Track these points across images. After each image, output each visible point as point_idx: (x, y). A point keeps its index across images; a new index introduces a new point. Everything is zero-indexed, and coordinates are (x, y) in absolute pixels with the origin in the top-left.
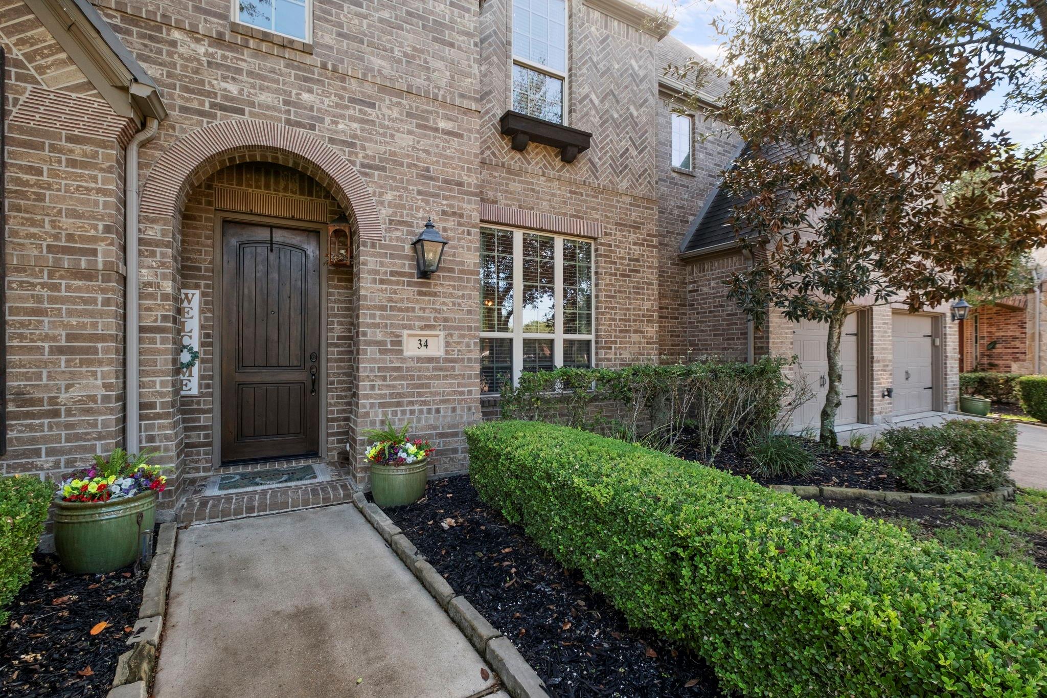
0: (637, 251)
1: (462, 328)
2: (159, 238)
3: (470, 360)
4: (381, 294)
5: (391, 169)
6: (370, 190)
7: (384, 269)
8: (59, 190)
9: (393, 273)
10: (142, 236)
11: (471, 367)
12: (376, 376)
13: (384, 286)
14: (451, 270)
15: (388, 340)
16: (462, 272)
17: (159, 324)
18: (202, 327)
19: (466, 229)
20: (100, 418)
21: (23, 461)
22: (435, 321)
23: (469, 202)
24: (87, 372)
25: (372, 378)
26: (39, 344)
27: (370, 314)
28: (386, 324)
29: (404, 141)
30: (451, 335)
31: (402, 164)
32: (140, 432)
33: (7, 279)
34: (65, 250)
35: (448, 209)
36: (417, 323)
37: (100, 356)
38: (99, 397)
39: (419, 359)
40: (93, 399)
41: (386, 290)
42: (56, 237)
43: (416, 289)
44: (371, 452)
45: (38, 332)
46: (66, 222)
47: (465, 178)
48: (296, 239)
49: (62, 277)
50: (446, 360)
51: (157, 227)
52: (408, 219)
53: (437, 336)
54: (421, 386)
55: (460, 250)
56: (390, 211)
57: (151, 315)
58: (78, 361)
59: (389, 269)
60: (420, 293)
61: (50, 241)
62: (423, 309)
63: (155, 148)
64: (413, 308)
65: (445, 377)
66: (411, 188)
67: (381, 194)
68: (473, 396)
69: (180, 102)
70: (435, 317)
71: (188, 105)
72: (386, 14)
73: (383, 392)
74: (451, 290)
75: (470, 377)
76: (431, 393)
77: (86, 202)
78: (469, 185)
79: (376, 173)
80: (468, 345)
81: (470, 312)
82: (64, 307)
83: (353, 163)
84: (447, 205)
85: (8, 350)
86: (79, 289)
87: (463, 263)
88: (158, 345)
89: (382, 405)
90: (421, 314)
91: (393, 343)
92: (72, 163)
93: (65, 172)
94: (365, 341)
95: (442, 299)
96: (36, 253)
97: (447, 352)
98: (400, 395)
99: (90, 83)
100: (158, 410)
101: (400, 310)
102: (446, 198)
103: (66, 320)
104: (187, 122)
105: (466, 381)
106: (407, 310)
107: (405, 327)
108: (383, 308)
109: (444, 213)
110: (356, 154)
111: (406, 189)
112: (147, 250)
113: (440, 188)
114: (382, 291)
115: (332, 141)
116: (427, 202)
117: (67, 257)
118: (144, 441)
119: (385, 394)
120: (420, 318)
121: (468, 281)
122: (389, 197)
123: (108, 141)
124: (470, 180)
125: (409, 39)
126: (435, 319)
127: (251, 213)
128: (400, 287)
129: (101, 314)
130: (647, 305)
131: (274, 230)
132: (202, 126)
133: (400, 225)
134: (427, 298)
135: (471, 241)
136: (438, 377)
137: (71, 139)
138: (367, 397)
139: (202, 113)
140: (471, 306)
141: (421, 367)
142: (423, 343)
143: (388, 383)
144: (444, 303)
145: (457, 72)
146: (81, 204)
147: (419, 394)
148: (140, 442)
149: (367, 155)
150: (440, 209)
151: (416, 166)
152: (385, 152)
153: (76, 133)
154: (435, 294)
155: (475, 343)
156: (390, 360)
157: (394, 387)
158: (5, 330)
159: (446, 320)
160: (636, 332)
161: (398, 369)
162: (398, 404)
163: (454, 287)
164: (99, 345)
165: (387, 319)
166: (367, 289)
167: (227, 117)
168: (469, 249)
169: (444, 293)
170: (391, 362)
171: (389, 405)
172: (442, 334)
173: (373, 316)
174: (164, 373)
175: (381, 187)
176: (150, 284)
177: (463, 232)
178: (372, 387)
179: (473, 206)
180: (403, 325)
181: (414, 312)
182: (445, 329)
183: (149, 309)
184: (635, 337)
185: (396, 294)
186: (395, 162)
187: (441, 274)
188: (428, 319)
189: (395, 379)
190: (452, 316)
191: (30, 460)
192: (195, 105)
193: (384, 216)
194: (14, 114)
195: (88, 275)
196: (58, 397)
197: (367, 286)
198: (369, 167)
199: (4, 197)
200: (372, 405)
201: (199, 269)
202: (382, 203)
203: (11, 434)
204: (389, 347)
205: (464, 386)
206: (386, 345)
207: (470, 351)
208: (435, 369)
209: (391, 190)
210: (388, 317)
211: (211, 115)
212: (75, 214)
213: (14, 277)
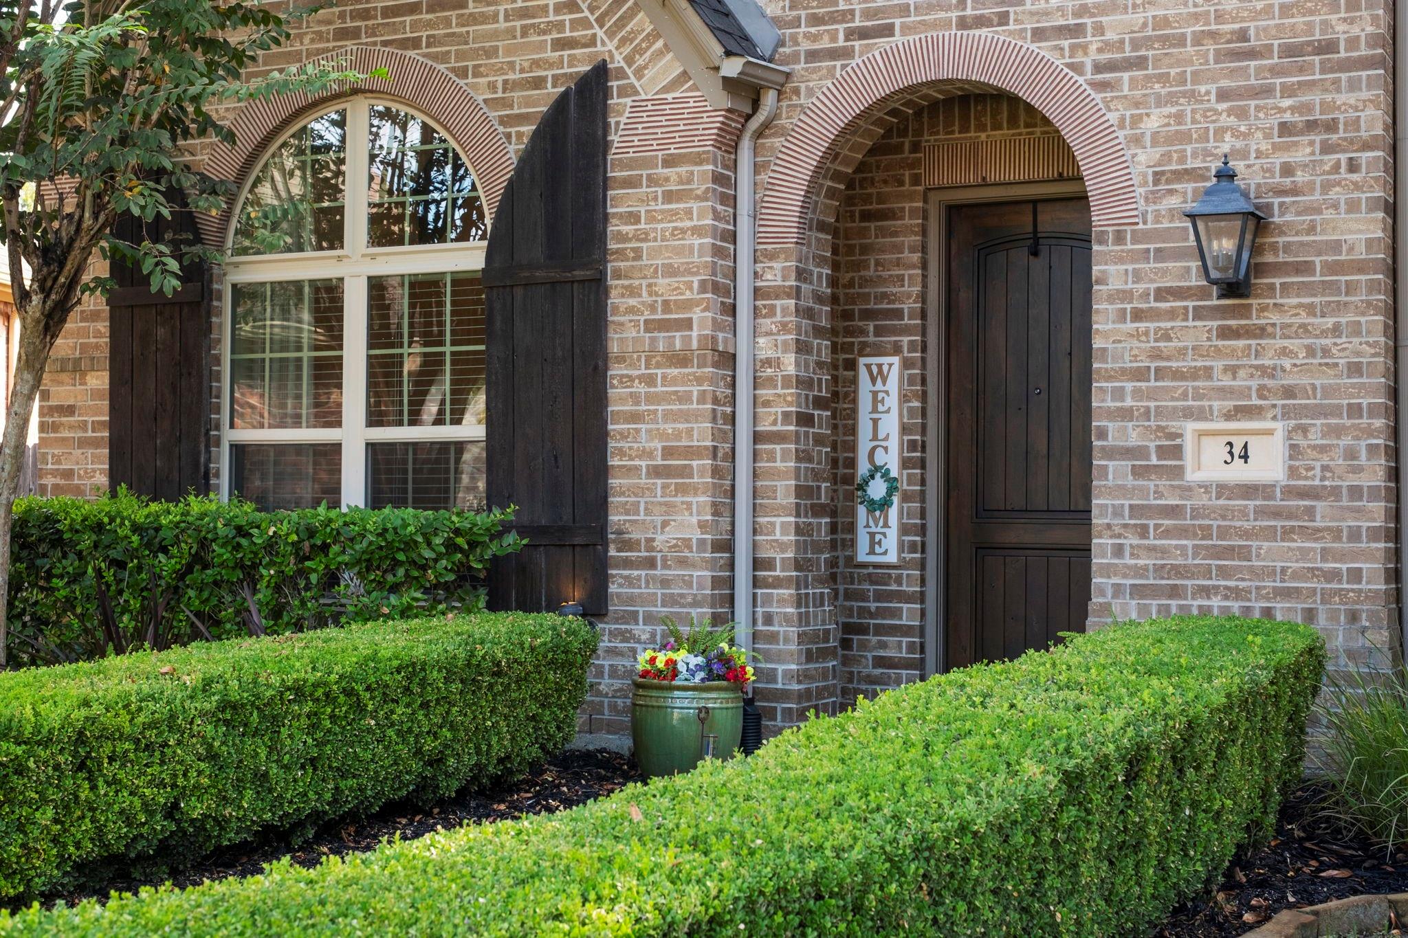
1: (1335, 411)
2: (779, 283)
3: (1356, 492)
4: (1135, 343)
5: (1157, 60)
6: (1113, 117)
7: (1141, 287)
8: (655, 239)
9: (1161, 294)
10: (759, 284)
11: (1358, 510)
12: (1125, 526)
13: (1142, 326)
14: (1304, 268)
15: (1152, 445)
16: (1334, 268)
17: (779, 427)
18: (904, 429)
19: (1343, 157)
20: (696, 574)
21: (623, 627)
22: (1261, 397)
23: (1353, 86)
24: (683, 503)
25: (1117, 530)
26: (637, 462)
27: (1114, 389)
28: (1148, 409)
30: (1304, 430)
31: (1181, 41)
32: (755, 606)
33: (609, 373)
34: (663, 326)
35: (1297, 118)
36: (1216, 404)
37: (695, 480)
38: (694, 541)
39: (1223, 489)
40: (687, 542)
41: (1146, 333)
42: (653, 308)
43: (1215, 324)
45: (635, 445)
46: (662, 282)
47: (1341, 28)
49: (658, 366)
50: (1289, 492)
51: (777, 265)
52: (1198, 164)
53: (1270, 432)
54: (1229, 552)
55: (1328, 214)
56: (1156, 153)
57: (770, 413)
58: (673, 487)
59: (1153, 286)
60: (1225, 333)
61: (647, 315)
62: (1233, 371)
63: (774, 135)
64: (1208, 371)
65: (1287, 533)
66: (1203, 89)
67: (1136, 120)
68: (1363, 586)
69: (805, 46)
70: (1261, 388)
71: (816, 46)
73: (1141, 562)
74: (1304, 318)
75: (1355, 535)
76: (1251, 570)
77: (679, 251)
78: (1353, 43)
79: (1126, 76)
80: (1351, 454)
81: (1355, 369)
82: (660, 408)
83: (1077, 68)
84: (1292, 109)
85: (611, 472)
86: (674, 381)
87: (1336, 246)
88: (778, 464)
89: (1137, 591)
90: (1227, 382)
91: (1162, 452)
92: (669, 197)
93: (662, 212)
94: (1103, 448)
95: (1280, 343)
96: (634, 334)
97: (1293, 472)
98: (1177, 571)
99: (685, 73)
100: (777, 573)
101: (1178, 375)
102: (1288, 91)
103: (661, 426)
104: (814, 76)
105: (1345, 545)
106: (1194, 374)
107: (1188, 414)
108: (1140, 374)
109: (1285, 129)
110: (1085, 48)
111: (1192, 95)
112: (765, 306)
113: (1275, 71)
114: (1137, 335)
115: (1039, 34)
116: (1242, 114)
117: (663, 334)
118: (760, 621)
119: (1146, 568)
120: (1224, 392)
121: (1350, 288)
122: (1153, 123)
123: (704, 152)
124: (1355, 30)
126: (1262, 392)
127: (985, 184)
128: (1178, 323)
129: (697, 416)
131: (1040, 207)
132: (833, 76)
133: (1179, 180)
134: (1241, 343)
135: (1357, 187)
136: (1270, 534)
137: (669, 162)
138: (1108, 570)
139: (834, 54)
140: (1358, 354)
141: (1226, 508)
142: (1236, 451)
143: (1151, 542)
144: (1284, 352)
146: (677, 254)
147: (1224, 572)
148: (754, 622)
149: (1106, 43)
150: (1274, 122)
151: (1213, 35)
152: (1145, 25)
153: (673, 151)
154: (1261, 332)
155: (1372, 449)
156: (1164, 494)
157: (1164, 551)
158: (606, 444)
159: (1289, 392)
161: (1173, 511)
162: (1174, 592)
163: (1310, 309)
164: (695, 463)
165: (1149, 399)
166: (1106, 335)
167: (869, 48)
168: (1353, 206)
169: (1285, 326)
170: (1159, 494)
171: (1154, 591)
172: (1279, 426)
173: (1119, 394)
174: (783, 510)
175: (1137, 105)
176: (768, 362)
177: (1336, 168)
178: (1119, 551)
179: (1365, 94)
180: (1184, 409)
181: (1210, 378)
182: (1286, 414)
183: (767, 404)
185: (1169, 339)
186: (1164, 39)
187: (1277, 281)
188: (1244, 393)
189: (1167, 533)
190: (1305, 381)
191: (628, 627)
192: (825, 44)
193: (1141, 168)
194: (616, 145)
195: (681, 360)
196: (653, 540)
197: (1107, 329)
198: (1111, 67)
199: (606, 262)
200: (1118, 590)
201: (898, 314)
202: (1137, 140)
203: (613, 588)
204: (1154, 461)
205: (1341, 557)
206: (1148, 458)
207: (1358, 470)
208: (1260, 512)
209: (1158, 105)
210: (1151, 395)
211: (847, 53)
212: (671, 271)
213: (615, 371)
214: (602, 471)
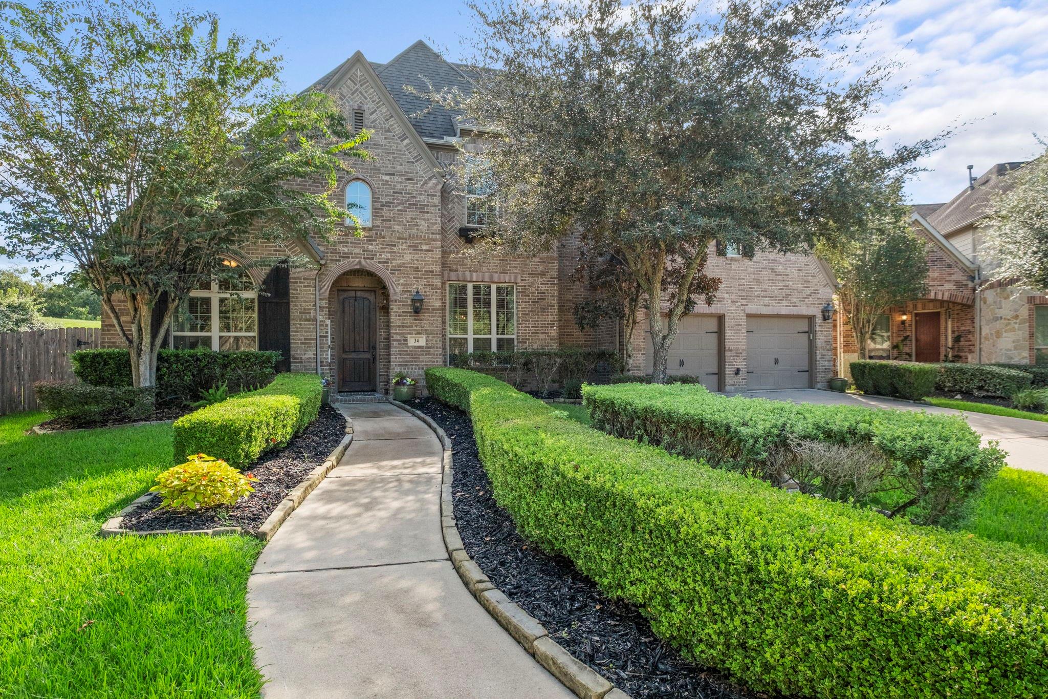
0: (543, 287)
1: (433, 333)
2: (325, 305)
3: (437, 348)
4: (399, 320)
5: (403, 270)
6: (394, 279)
7: (400, 310)
8: (302, 295)
9: (404, 312)
10: (320, 305)
11: (438, 350)
12: (397, 353)
13: (400, 318)
14: (429, 309)
15: (402, 339)
16: (434, 309)
17: (325, 334)
19: (435, 291)
22: (422, 331)
23: (436, 279)
24: (309, 350)
25: (395, 354)
28: (401, 333)
29: (408, 258)
30: (429, 337)
31: (407, 267)
32: (321, 370)
33: (290, 322)
34: (304, 313)
35: (427, 283)
36: (414, 332)
37: (312, 345)
38: (312, 357)
39: (415, 347)
40: (310, 358)
42: (301, 309)
43: (413, 318)
44: (394, 381)
46: (303, 304)
47: (434, 269)
48: (366, 295)
49: (302, 321)
50: (426, 347)
51: (325, 301)
52: (411, 289)
53: (423, 337)
54: (416, 358)
55: (433, 300)
56: (402, 287)
58: (306, 346)
59: (403, 310)
60: (415, 320)
62: (416, 326)
63: (323, 275)
65: (426, 354)
66: (411, 276)
67: (399, 281)
68: (439, 363)
69: (329, 258)
70: (422, 329)
71: (332, 258)
72: (400, 208)
73: (400, 360)
74: (428, 317)
75: (437, 355)
76: (419, 361)
77: (308, 297)
78: (436, 271)
79: (397, 272)
80: (436, 341)
81: (437, 327)
82: (303, 330)
83: (387, 269)
84: (426, 281)
85: (291, 343)
86: (306, 324)
87: (434, 306)
89: (399, 365)
90: (416, 328)
91: (404, 340)
92: (305, 286)
93: (303, 289)
94: (393, 340)
95: (424, 322)
96: (297, 314)
97: (427, 344)
98: (407, 361)
99: (309, 260)
100: (325, 364)
101: (407, 327)
102: (425, 278)
103: (304, 334)
104: (332, 264)
105: (435, 356)
106: (410, 327)
108: (399, 326)
109: (425, 285)
110: (389, 266)
111: (409, 277)
113: (423, 274)
115: (379, 262)
116: (418, 281)
118: (322, 374)
120: (415, 330)
121: (436, 313)
122: (402, 281)
123: (313, 278)
124: (437, 269)
125: (410, 214)
128: (407, 317)
130: (550, 318)
132: (336, 265)
133: (406, 292)
134: (418, 321)
135: (437, 296)
136: (423, 354)
137: (305, 279)
138: (394, 362)
139: (336, 261)
140: (437, 324)
141: (415, 350)
142: (416, 340)
143: (402, 356)
144: (426, 323)
145: (430, 223)
146: (306, 298)
147: (415, 361)
149: (393, 266)
150: (423, 283)
151: (413, 267)
152: (400, 263)
153: (306, 277)
154: (421, 320)
155: (439, 340)
156: (403, 347)
157: (404, 358)
159: (426, 330)
160: (542, 333)
161: (406, 351)
162: (406, 365)
167: (344, 260)
168: (436, 299)
169: (426, 319)
171: (402, 365)
172: (425, 336)
173: (396, 329)
174: (326, 351)
175: (399, 278)
178: (396, 358)
179: (438, 280)
180: (408, 333)
181: (412, 327)
182: (426, 334)
184: (542, 336)
185: (405, 320)
186: (404, 266)
187: (424, 311)
188: (419, 330)
189: (405, 355)
190: (429, 328)
192: (335, 258)
193: (400, 289)
194: (291, 274)
195: (309, 320)
197: (393, 318)
198: (394, 270)
199: (289, 299)
200: (396, 365)
202: (399, 284)
203: (293, 368)
205: (435, 358)
206: (401, 341)
207: (437, 344)
208: (421, 351)
209: (403, 278)
210: (402, 330)
211: (339, 261)
212: (305, 302)
213: (292, 322)
214: (289, 343)
